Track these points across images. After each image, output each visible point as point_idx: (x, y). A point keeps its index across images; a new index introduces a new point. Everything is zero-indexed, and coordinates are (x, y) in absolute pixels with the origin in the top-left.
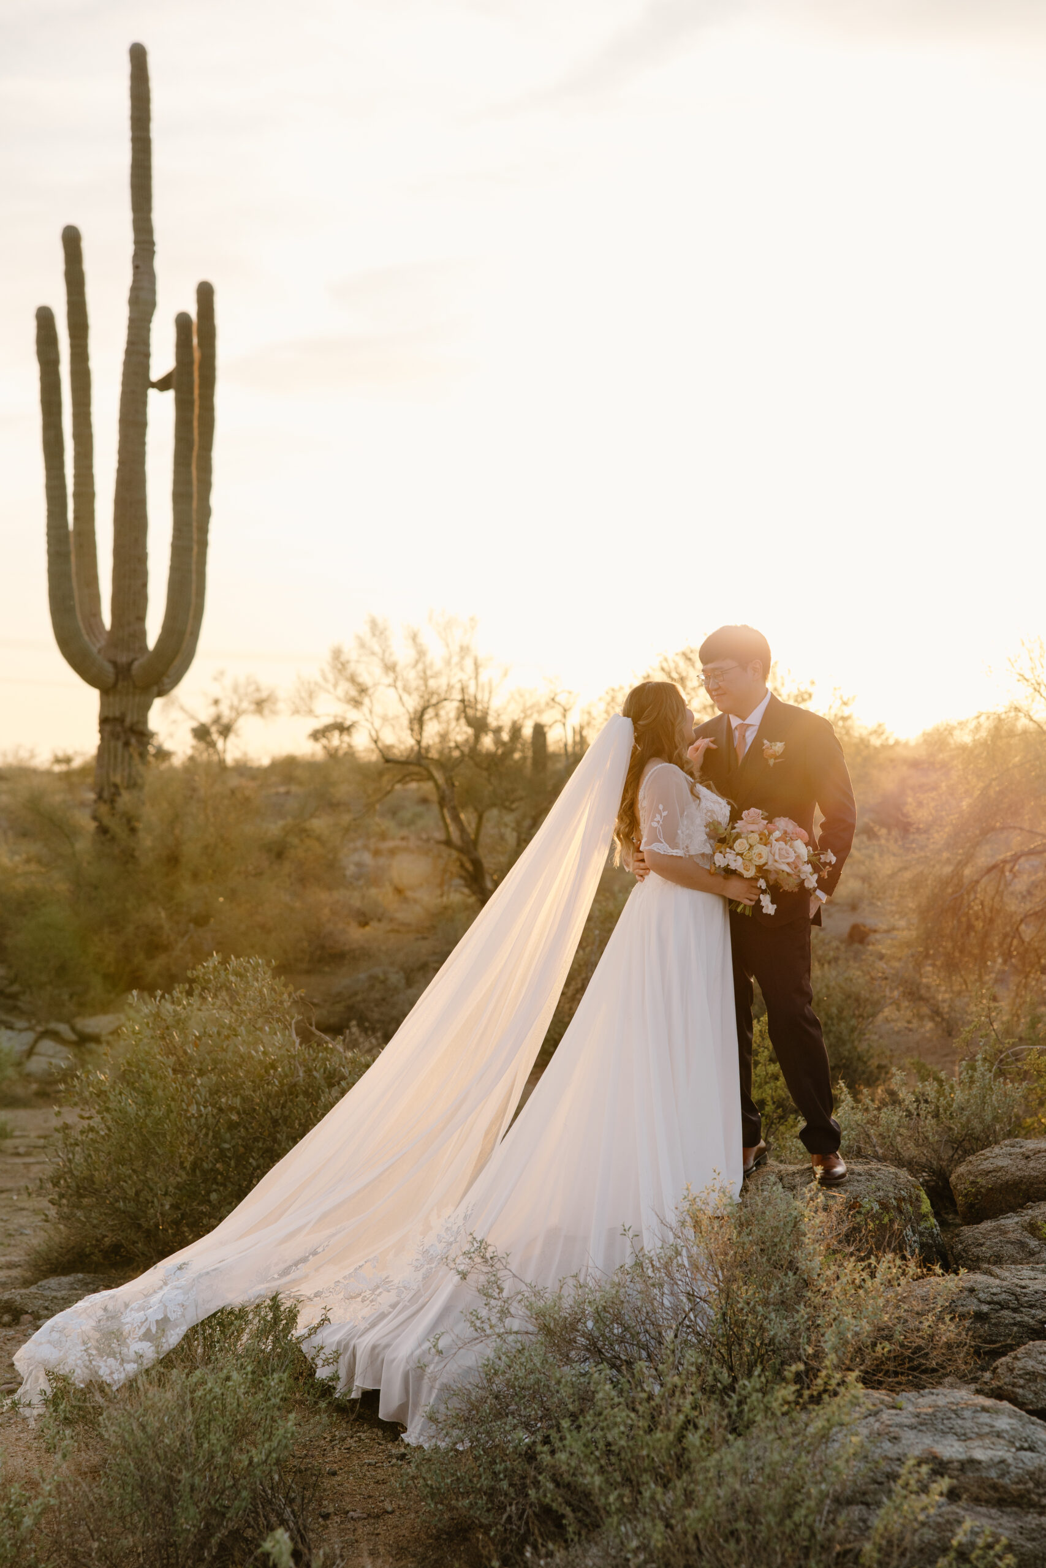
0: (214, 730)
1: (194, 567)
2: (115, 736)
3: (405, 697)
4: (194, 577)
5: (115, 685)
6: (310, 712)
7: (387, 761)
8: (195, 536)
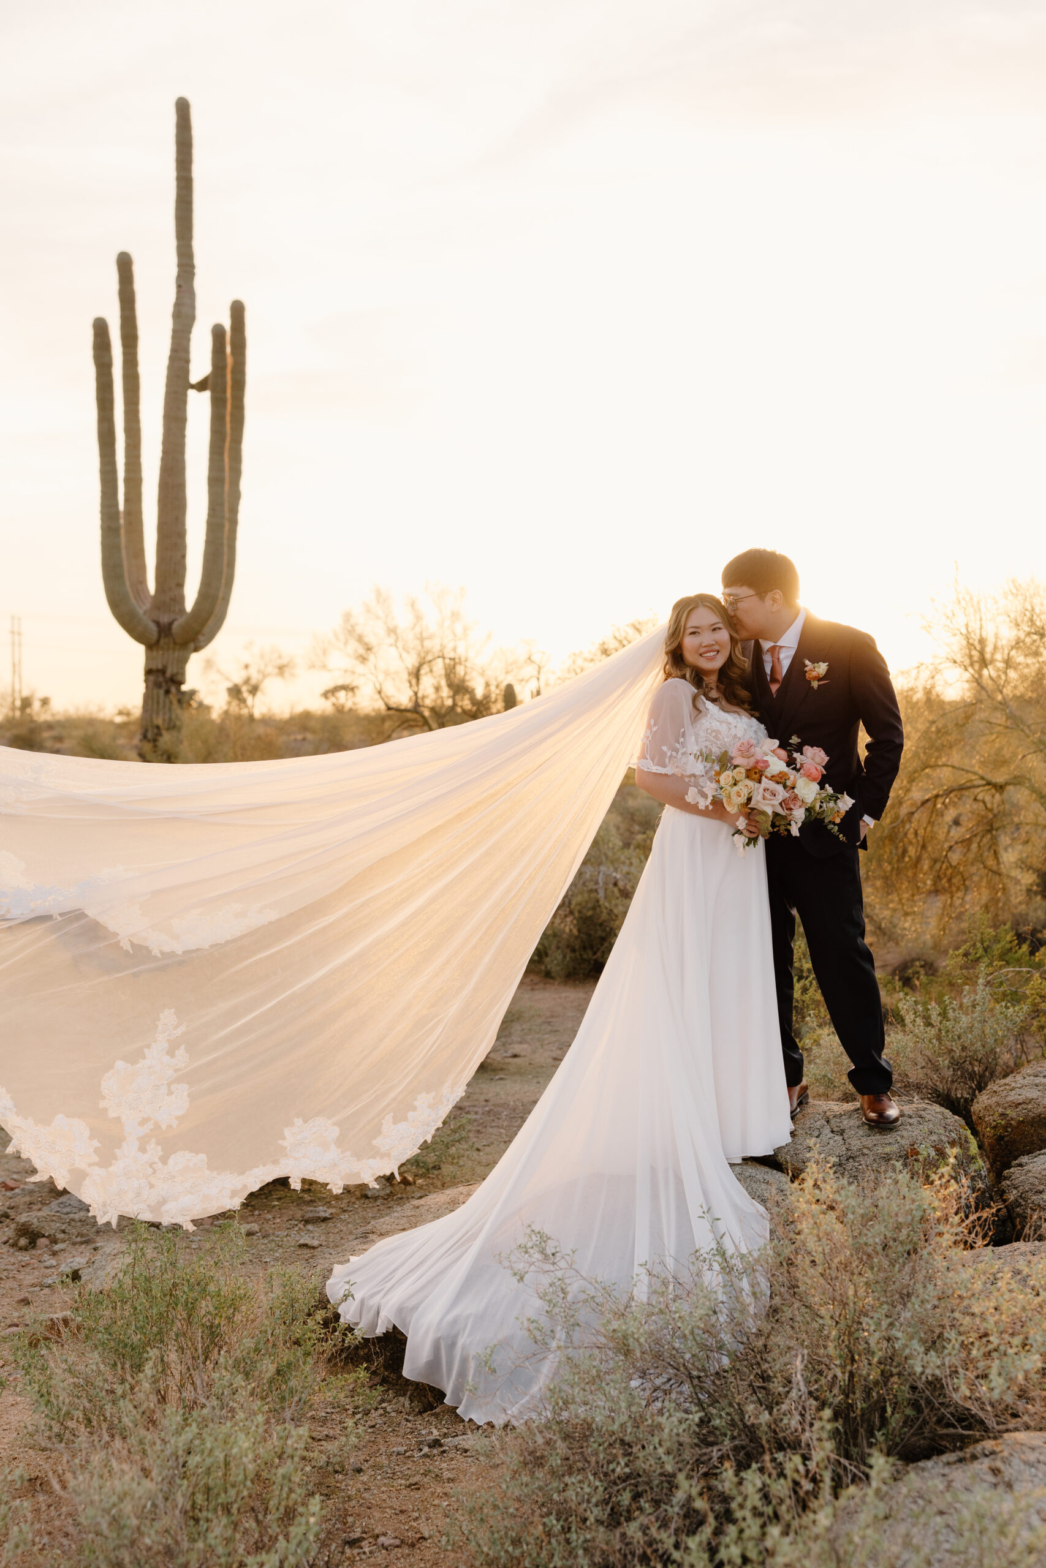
0: (244, 689)
1: (225, 542)
2: (158, 685)
3: (404, 655)
4: (226, 549)
5: (158, 641)
6: (324, 667)
7: (389, 709)
8: (227, 515)
